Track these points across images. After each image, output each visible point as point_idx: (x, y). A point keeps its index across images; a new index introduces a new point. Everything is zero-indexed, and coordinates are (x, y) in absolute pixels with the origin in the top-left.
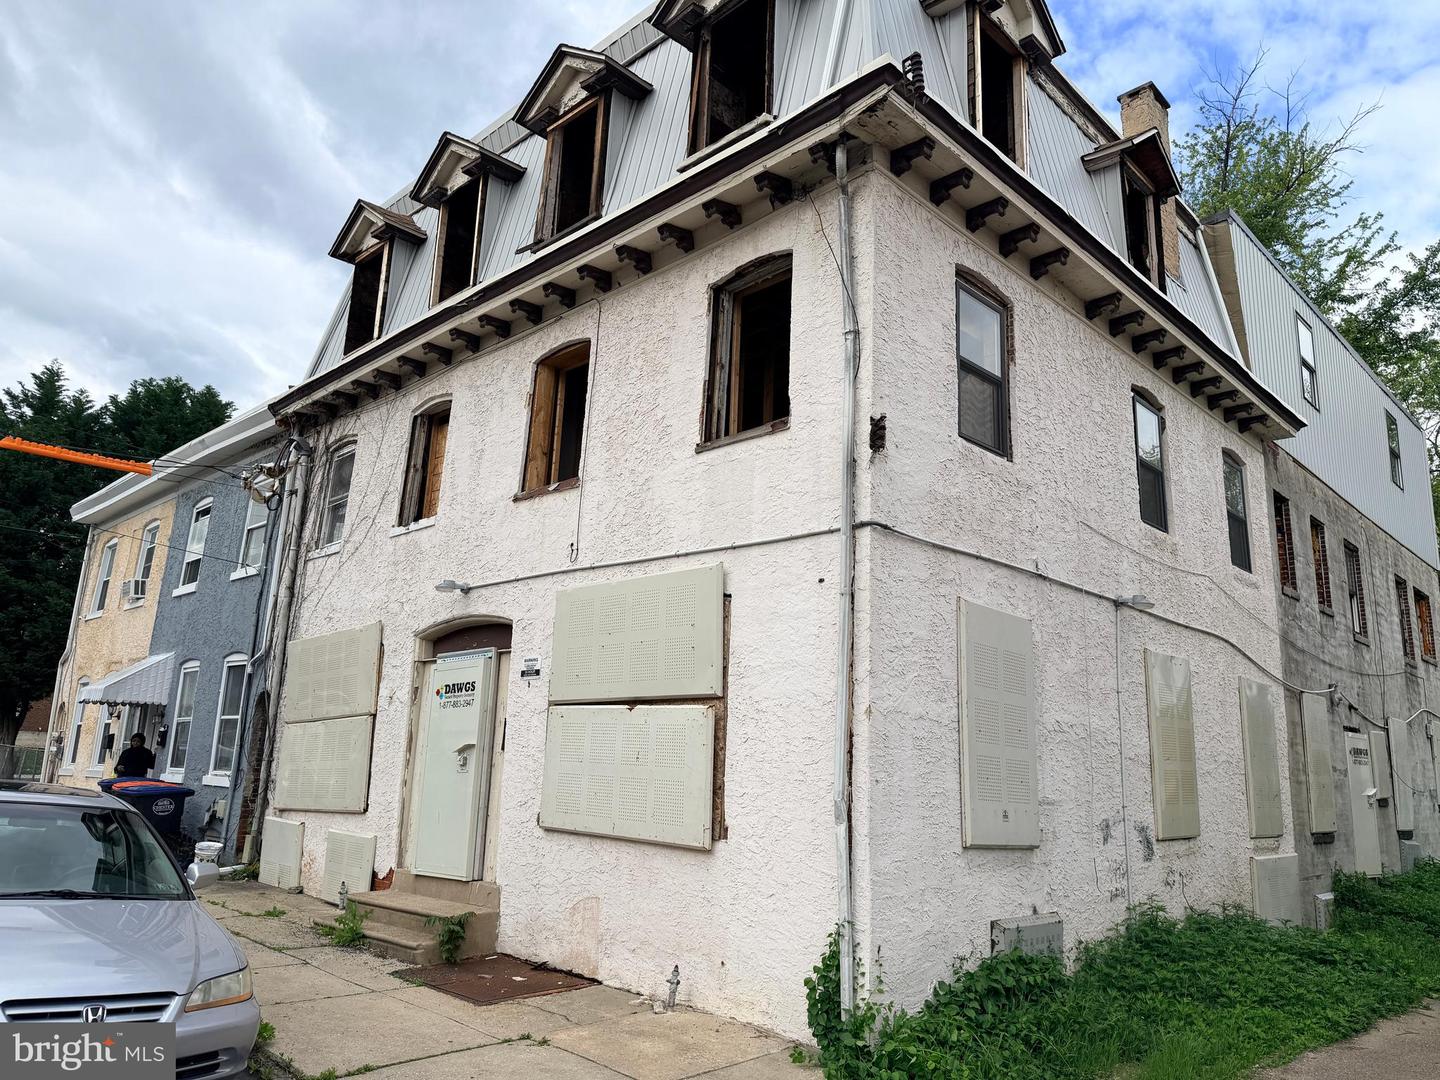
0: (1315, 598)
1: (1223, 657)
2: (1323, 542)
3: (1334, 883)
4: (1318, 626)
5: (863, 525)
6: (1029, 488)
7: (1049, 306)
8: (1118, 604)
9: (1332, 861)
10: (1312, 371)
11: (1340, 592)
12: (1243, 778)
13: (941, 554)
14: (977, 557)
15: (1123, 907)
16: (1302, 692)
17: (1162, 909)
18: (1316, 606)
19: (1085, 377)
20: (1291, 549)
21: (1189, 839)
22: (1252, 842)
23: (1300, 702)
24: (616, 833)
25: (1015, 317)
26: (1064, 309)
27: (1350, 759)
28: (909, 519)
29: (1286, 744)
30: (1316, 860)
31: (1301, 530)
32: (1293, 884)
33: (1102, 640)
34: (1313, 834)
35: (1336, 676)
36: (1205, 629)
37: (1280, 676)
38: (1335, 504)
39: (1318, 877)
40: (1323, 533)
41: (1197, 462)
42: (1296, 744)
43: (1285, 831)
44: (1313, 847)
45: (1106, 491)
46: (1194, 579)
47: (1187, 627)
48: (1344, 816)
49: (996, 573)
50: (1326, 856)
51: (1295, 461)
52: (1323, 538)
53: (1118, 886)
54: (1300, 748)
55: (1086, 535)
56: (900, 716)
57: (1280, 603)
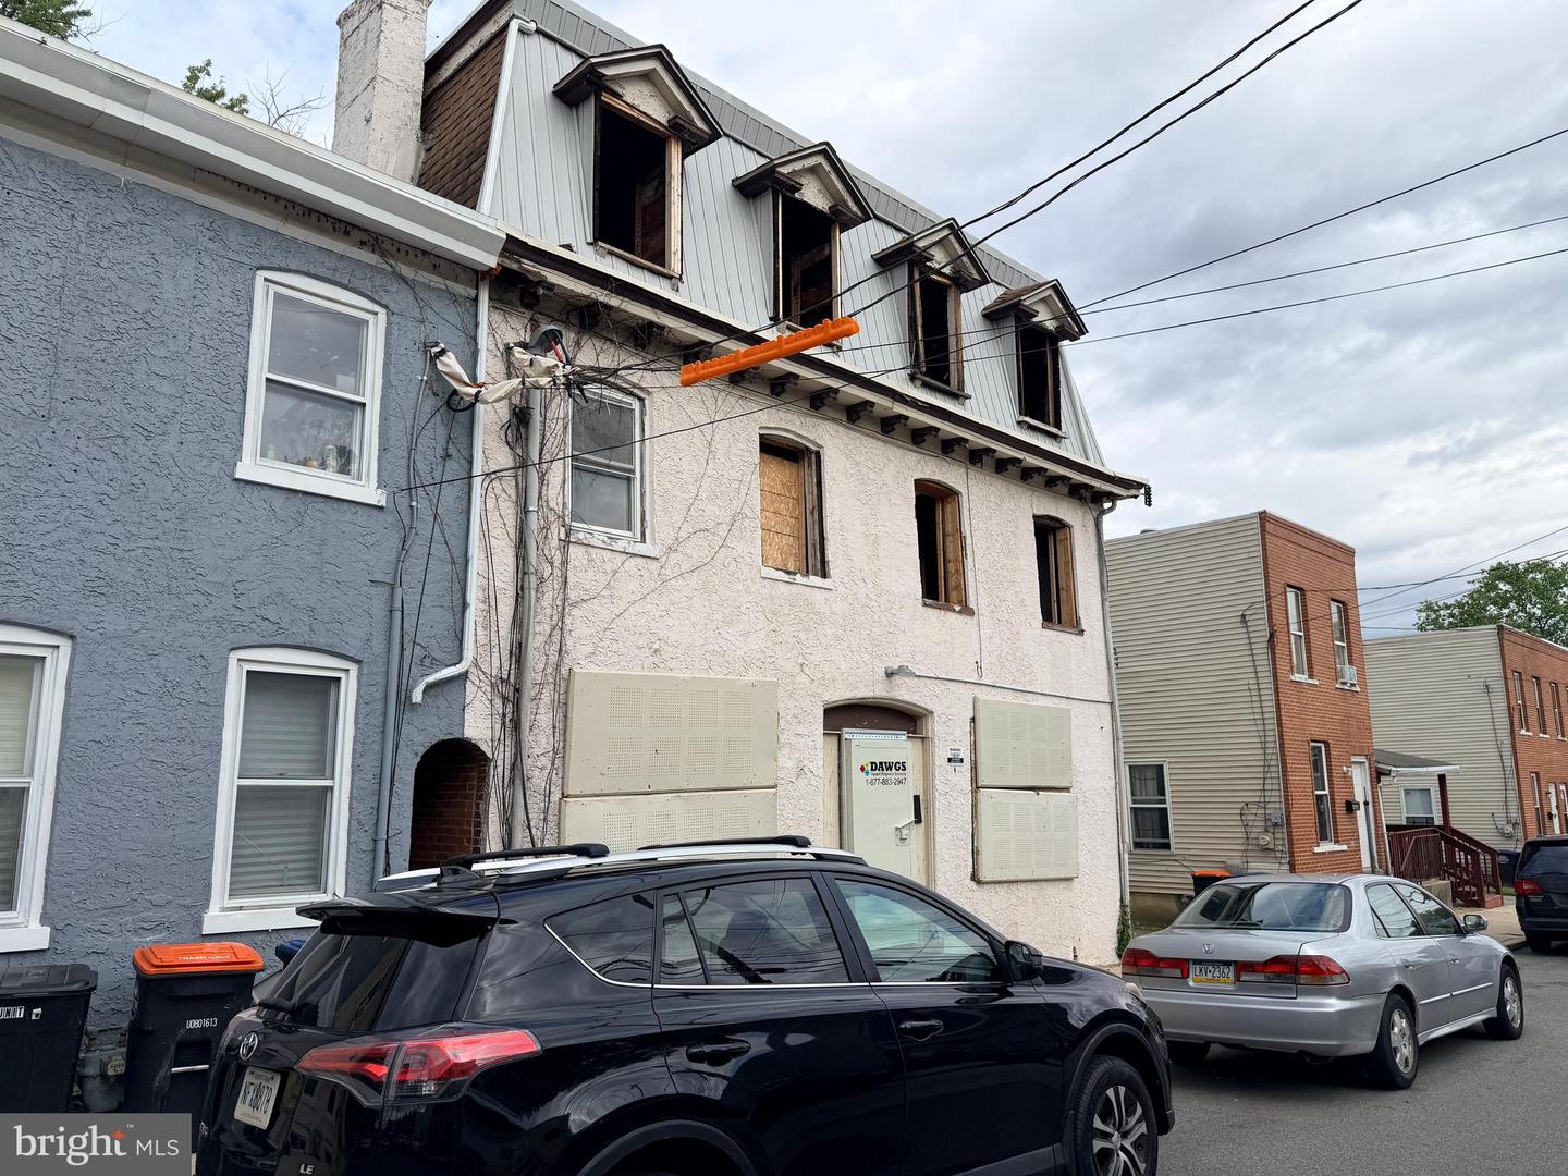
24: (1035, 877)
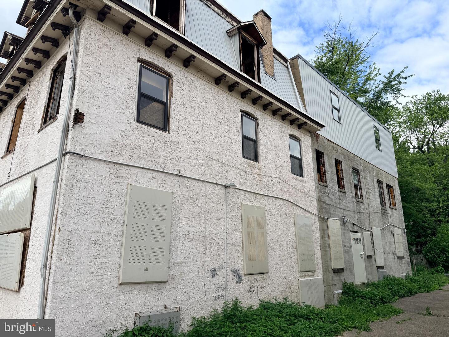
0: (336, 186)
1: (285, 207)
2: (342, 168)
3: (343, 286)
4: (338, 196)
5: (66, 153)
6: (177, 143)
7: (194, 78)
8: (226, 187)
9: (342, 278)
10: (338, 111)
11: (349, 184)
12: (295, 250)
13: (118, 167)
14: (143, 168)
15: (223, 302)
16: (328, 219)
17: (240, 302)
18: (337, 189)
19: (214, 105)
20: (325, 169)
21: (263, 274)
22: (299, 273)
23: (327, 222)
25: (173, 80)
26: (203, 80)
27: (353, 242)
28: (96, 152)
29: (319, 237)
30: (334, 279)
31: (329, 163)
32: (321, 288)
33: (217, 200)
34: (332, 269)
35: (346, 213)
36: (275, 196)
37: (316, 213)
38: (348, 155)
39: (335, 285)
40: (341, 164)
41: (275, 138)
42: (325, 237)
43: (317, 268)
44: (333, 274)
45: (223, 146)
46: (270, 179)
47: (265, 195)
48: (350, 262)
49: (154, 174)
50: (339, 277)
51: (327, 140)
52: (342, 166)
53: (220, 294)
54: (327, 239)
55: (210, 161)
56: (82, 231)
57: (318, 188)
